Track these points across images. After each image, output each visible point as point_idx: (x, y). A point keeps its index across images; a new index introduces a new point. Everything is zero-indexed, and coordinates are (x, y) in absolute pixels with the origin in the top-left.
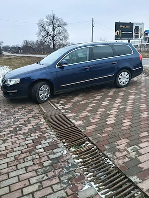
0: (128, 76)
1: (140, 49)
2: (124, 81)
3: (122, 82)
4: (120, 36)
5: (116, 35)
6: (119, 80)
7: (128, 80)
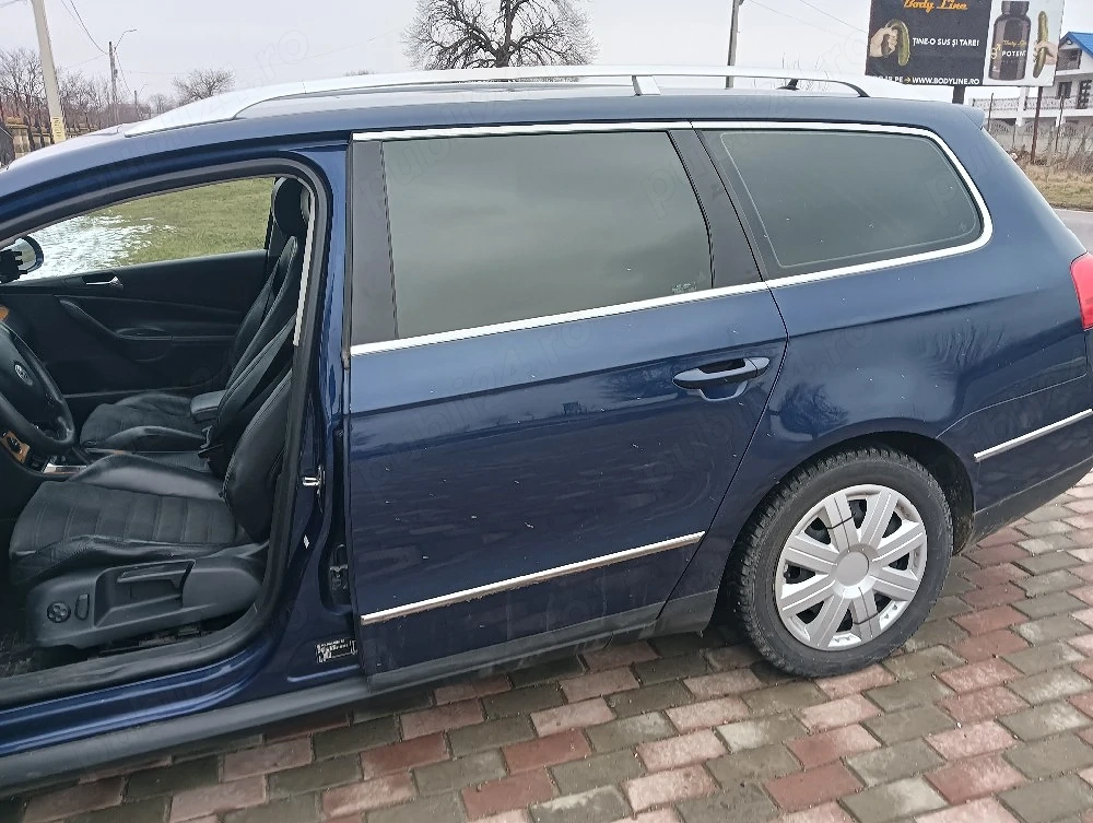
0: (912, 530)
1: (1027, 142)
2: (856, 591)
3: (831, 616)
4: (903, 60)
5: (877, 52)
6: (786, 590)
7: (913, 575)
